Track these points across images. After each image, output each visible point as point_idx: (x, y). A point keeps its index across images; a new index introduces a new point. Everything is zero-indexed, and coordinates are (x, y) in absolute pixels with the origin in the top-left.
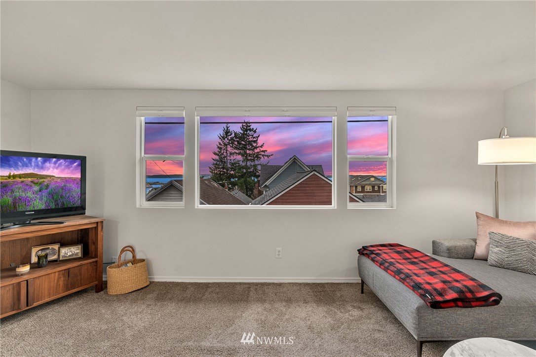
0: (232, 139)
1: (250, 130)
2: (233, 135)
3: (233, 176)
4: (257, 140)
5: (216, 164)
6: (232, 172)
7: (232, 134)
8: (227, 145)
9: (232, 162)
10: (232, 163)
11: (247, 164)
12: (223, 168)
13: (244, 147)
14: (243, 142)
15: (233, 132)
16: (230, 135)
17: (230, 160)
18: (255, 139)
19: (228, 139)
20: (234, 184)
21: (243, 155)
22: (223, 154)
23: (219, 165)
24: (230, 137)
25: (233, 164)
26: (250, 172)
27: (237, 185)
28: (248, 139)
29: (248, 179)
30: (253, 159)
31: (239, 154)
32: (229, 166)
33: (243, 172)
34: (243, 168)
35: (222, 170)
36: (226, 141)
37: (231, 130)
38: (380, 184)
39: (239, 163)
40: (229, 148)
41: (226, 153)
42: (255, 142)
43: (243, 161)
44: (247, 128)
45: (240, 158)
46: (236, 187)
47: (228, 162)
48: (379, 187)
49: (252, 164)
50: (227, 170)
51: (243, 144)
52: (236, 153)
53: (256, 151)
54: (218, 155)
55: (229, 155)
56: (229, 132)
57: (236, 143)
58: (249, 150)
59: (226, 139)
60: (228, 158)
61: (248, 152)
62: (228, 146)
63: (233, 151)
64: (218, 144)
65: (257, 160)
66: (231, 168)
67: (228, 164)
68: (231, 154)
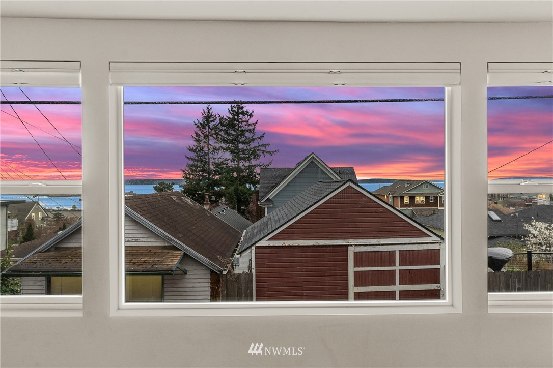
0: (216, 127)
1: (243, 114)
2: (217, 121)
3: (217, 183)
4: (254, 129)
5: (193, 165)
6: (217, 177)
7: (215, 120)
8: (208, 136)
9: (217, 161)
10: (216, 164)
11: (238, 164)
12: (203, 171)
13: (235, 140)
14: (233, 132)
15: (217, 116)
16: (213, 121)
17: (214, 159)
18: (250, 127)
19: (209, 127)
20: (219, 195)
21: (232, 152)
22: (202, 149)
23: (196, 166)
24: (213, 123)
25: (218, 165)
26: (244, 176)
27: (225, 196)
28: (240, 127)
29: (240, 187)
30: (247, 158)
31: (227, 149)
32: (212, 167)
33: (233, 176)
34: (233, 170)
35: (201, 173)
36: (207, 130)
37: (214, 114)
38: (438, 194)
39: (227, 164)
40: (212, 142)
41: (208, 148)
42: (250, 131)
43: (232, 161)
44: (238, 110)
45: (228, 155)
46: (223, 199)
47: (211, 161)
48: (436, 198)
49: (247, 164)
50: (209, 174)
51: (233, 135)
52: (223, 149)
53: (252, 145)
54: (195, 151)
55: (211, 151)
56: (211, 116)
57: (222, 133)
58: (243, 143)
59: (207, 127)
60: (211, 155)
61: (240, 146)
62: (210, 138)
63: (218, 146)
64: (194, 135)
65: (254, 158)
66: (216, 171)
67: (210, 163)
68: (215, 149)
